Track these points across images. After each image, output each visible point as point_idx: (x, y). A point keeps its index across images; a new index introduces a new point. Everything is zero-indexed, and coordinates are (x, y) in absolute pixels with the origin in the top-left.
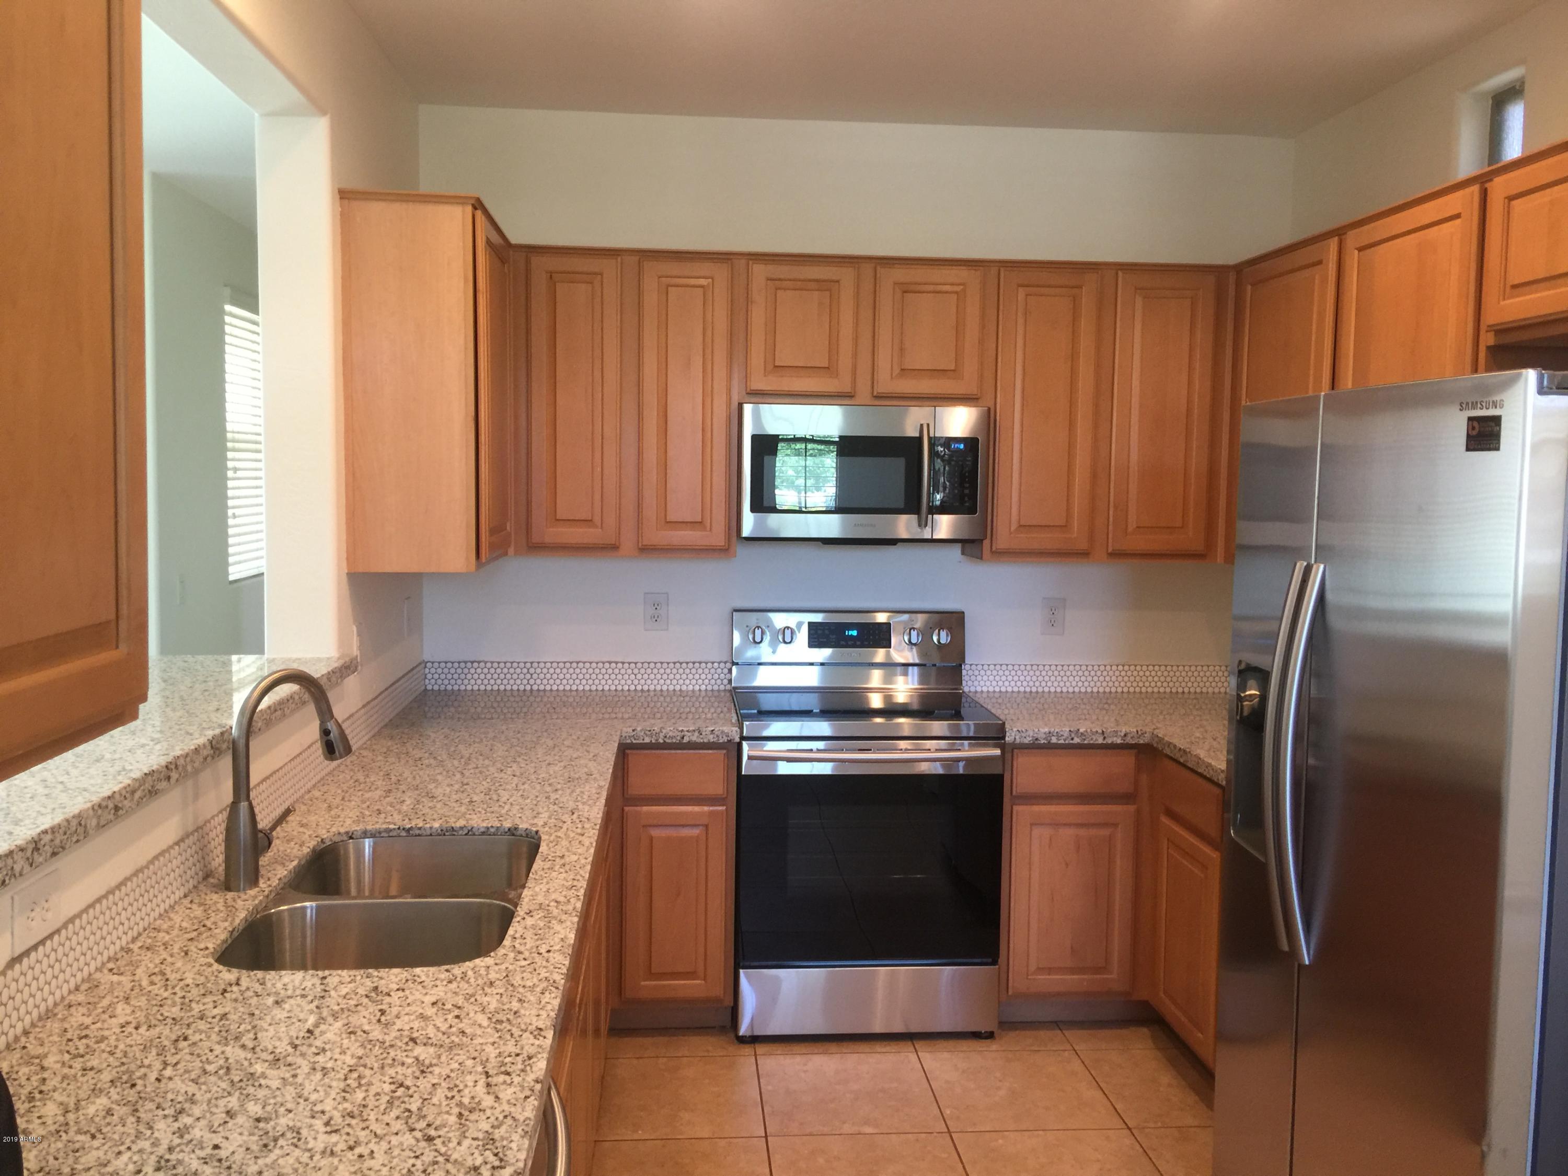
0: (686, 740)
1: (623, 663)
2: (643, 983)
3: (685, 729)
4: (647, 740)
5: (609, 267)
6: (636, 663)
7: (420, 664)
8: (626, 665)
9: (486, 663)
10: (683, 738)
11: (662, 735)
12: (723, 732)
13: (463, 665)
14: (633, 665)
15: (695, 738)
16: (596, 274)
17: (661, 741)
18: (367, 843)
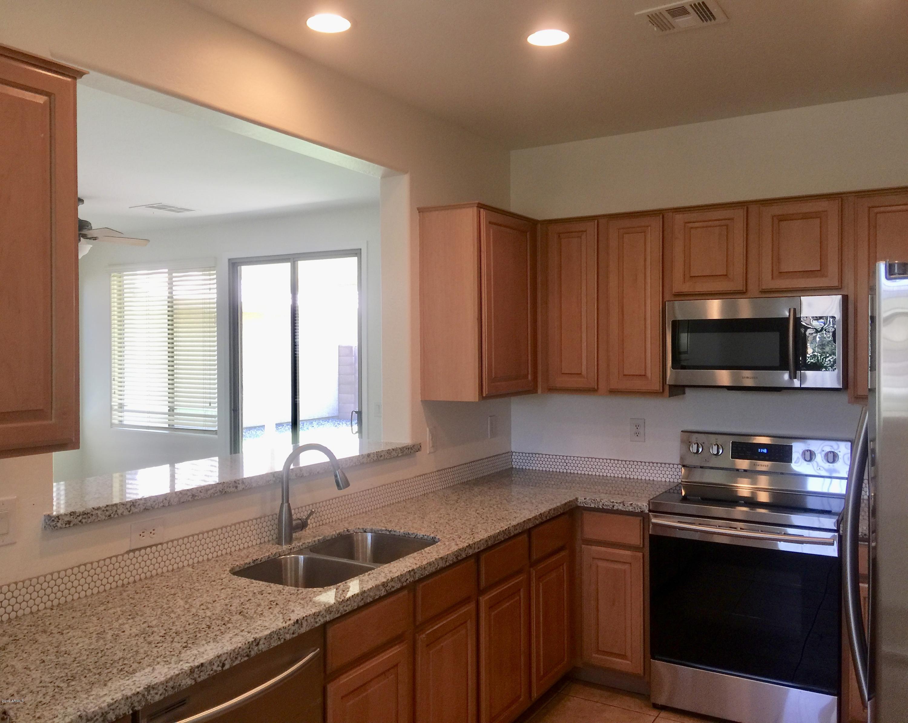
0: (615, 508)
1: (618, 460)
2: (594, 655)
3: (615, 501)
4: (593, 506)
5: (591, 227)
6: (626, 461)
7: (508, 452)
8: (620, 462)
9: (542, 455)
10: (613, 506)
11: (601, 503)
12: (637, 505)
13: (531, 455)
14: (624, 462)
15: (621, 507)
16: (582, 231)
17: (601, 507)
18: (369, 536)
